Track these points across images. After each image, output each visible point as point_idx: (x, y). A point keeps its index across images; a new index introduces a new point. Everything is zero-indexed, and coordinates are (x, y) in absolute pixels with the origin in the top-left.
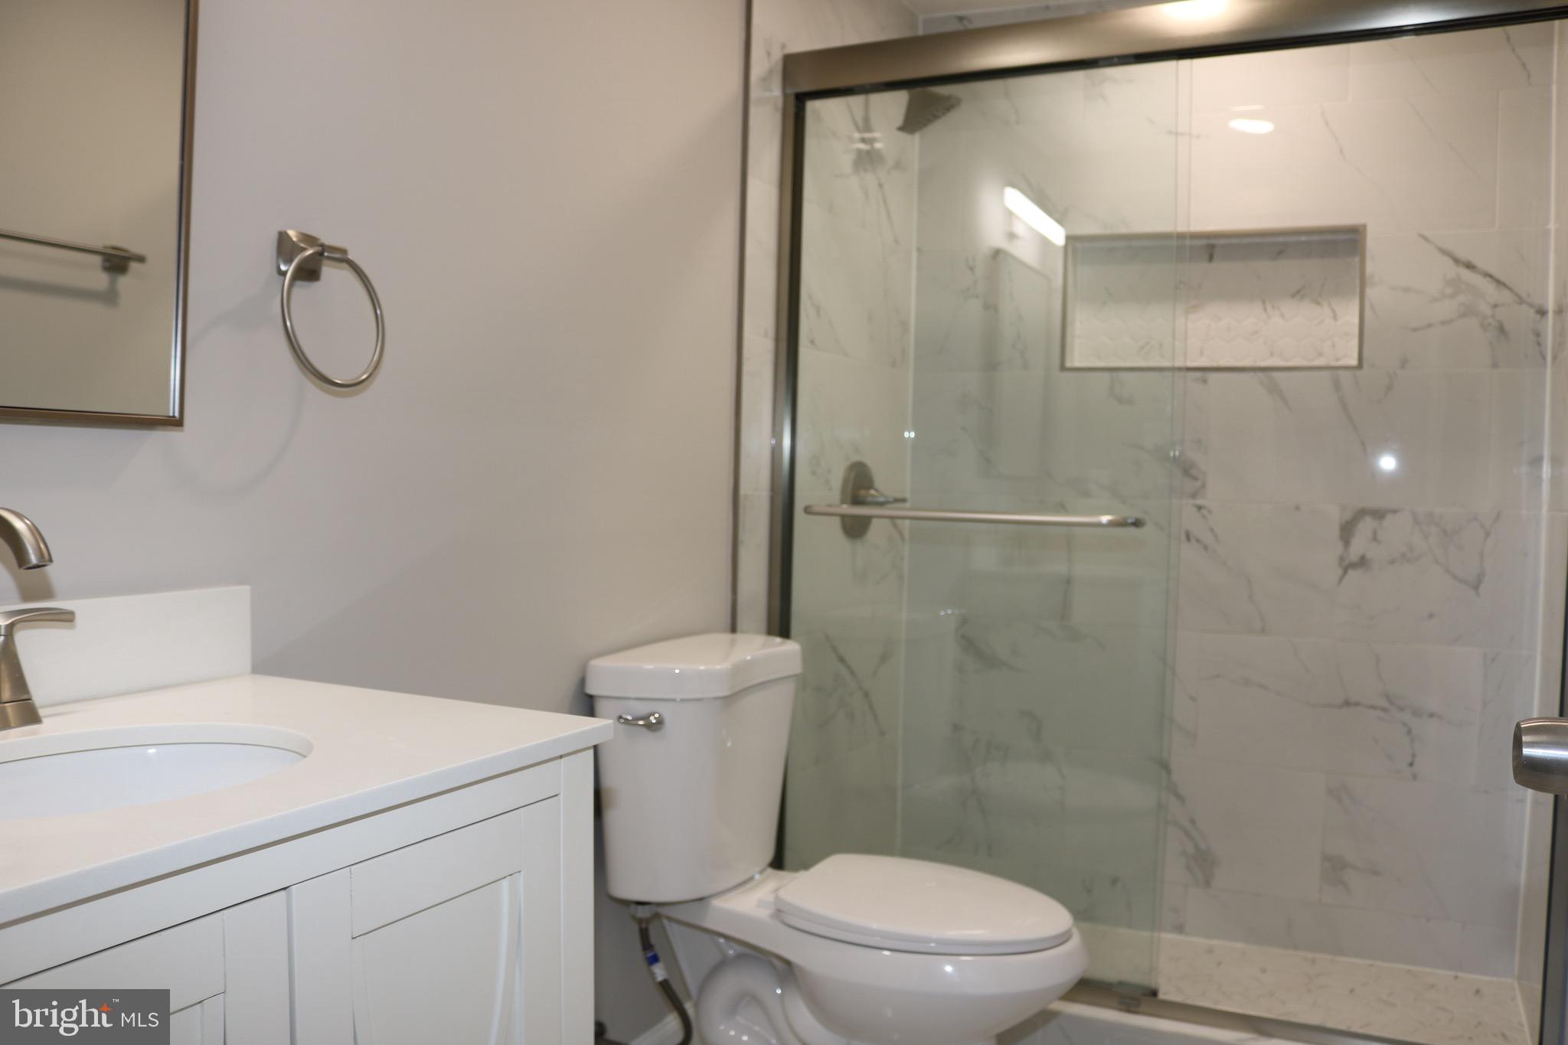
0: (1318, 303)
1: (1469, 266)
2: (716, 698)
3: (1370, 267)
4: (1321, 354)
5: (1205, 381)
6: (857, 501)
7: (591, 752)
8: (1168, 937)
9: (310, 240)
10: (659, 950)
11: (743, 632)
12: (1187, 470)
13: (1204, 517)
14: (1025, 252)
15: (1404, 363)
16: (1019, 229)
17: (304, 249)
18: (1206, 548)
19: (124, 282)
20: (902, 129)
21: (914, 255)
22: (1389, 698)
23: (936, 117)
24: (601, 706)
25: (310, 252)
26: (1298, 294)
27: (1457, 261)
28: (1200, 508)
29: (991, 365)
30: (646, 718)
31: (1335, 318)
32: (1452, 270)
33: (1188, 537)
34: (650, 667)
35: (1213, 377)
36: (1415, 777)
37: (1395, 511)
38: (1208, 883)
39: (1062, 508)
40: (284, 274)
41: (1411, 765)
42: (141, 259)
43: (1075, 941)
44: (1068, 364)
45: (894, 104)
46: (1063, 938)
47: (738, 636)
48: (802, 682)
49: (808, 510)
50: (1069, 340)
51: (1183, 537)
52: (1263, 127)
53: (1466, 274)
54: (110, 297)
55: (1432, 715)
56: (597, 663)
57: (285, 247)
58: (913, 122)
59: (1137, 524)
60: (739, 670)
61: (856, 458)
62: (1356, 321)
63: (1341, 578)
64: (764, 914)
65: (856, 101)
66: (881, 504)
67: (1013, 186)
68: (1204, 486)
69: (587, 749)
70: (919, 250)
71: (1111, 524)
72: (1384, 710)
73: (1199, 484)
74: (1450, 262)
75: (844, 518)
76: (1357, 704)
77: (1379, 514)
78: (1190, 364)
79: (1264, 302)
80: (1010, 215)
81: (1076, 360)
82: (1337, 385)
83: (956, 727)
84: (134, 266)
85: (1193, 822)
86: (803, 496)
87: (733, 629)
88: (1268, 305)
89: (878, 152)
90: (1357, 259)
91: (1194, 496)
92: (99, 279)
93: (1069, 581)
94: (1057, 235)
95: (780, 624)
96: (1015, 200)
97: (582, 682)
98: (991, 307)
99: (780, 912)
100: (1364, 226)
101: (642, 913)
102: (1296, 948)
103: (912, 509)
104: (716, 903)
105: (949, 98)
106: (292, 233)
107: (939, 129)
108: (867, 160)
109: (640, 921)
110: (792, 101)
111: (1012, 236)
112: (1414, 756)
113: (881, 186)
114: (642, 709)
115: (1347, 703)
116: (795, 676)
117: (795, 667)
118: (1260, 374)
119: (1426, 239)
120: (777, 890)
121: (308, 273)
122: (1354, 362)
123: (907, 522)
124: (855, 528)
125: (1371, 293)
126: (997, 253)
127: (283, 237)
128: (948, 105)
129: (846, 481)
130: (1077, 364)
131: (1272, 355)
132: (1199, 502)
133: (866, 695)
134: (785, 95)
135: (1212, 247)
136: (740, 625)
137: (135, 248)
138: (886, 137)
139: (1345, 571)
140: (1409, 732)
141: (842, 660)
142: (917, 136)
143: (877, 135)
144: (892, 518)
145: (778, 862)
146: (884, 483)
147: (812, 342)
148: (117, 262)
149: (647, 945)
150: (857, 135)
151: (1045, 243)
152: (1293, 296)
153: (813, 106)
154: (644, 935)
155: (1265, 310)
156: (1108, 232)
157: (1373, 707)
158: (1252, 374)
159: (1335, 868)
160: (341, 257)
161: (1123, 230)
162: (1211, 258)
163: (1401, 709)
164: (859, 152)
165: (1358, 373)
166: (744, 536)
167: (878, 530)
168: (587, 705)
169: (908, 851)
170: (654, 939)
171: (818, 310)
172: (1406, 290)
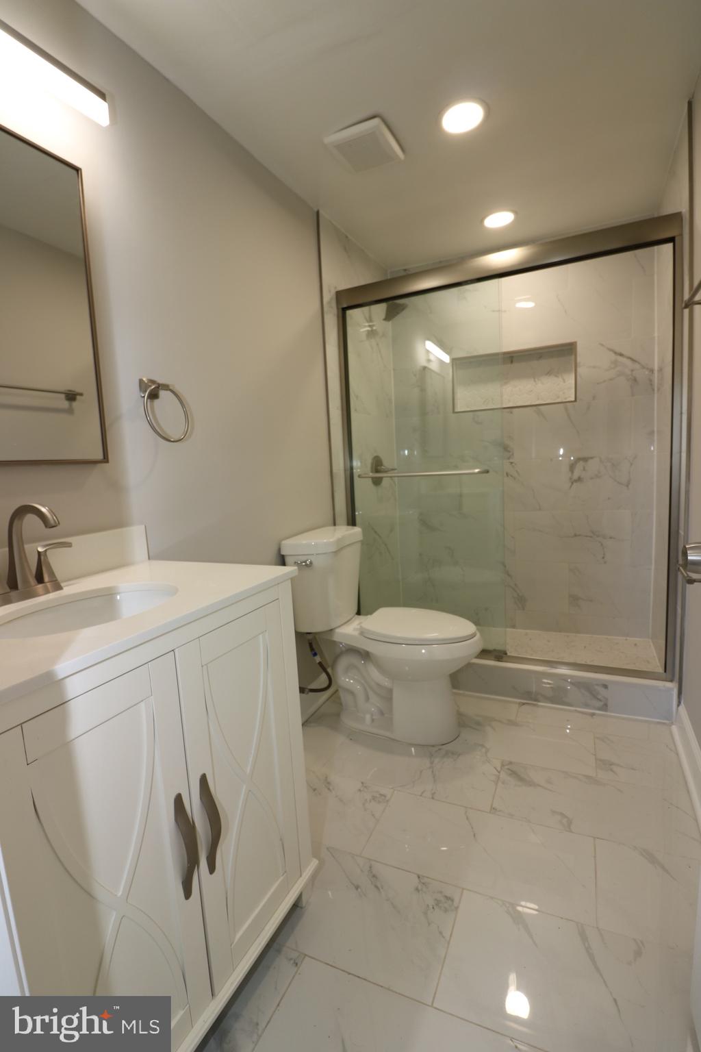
0: (556, 376)
1: (621, 355)
2: (332, 552)
3: (579, 359)
4: (558, 397)
5: (511, 413)
6: (377, 471)
7: (290, 581)
8: (509, 630)
9: (153, 382)
10: (316, 651)
11: (338, 525)
12: (506, 448)
13: (513, 466)
14: (434, 366)
15: (594, 398)
16: (432, 358)
17: (151, 386)
18: (515, 479)
19: (75, 404)
20: (385, 319)
21: (392, 372)
22: (593, 532)
23: (398, 313)
24: (288, 560)
25: (153, 387)
26: (549, 373)
27: (615, 353)
28: (512, 463)
29: (424, 413)
30: (305, 562)
31: (564, 382)
32: (613, 357)
33: (507, 474)
34: (304, 542)
35: (514, 410)
36: (605, 563)
37: (592, 458)
38: (524, 609)
39: (456, 468)
40: (144, 397)
41: (603, 558)
42: (81, 394)
43: (478, 635)
44: (456, 410)
45: (380, 309)
46: (473, 636)
47: (337, 527)
48: (362, 542)
49: (359, 476)
50: (456, 401)
51: (505, 474)
52: (531, 305)
53: (620, 359)
54: (70, 411)
55: (611, 538)
56: (283, 542)
57: (142, 386)
58: (389, 316)
59: (487, 472)
60: (339, 541)
61: (375, 455)
62: (573, 382)
63: (571, 487)
64: (356, 633)
65: (365, 309)
66: (386, 472)
67: (429, 339)
68: (513, 454)
69: (288, 580)
70: (394, 370)
71: (479, 473)
72: (591, 537)
73: (511, 453)
74: (613, 355)
75: (373, 478)
76: (580, 535)
77: (585, 460)
78: (505, 406)
79: (534, 378)
80: (428, 352)
81: (458, 409)
82: (566, 409)
83: (420, 555)
84: (78, 397)
85: (516, 585)
86: (356, 472)
87: (335, 524)
88: (536, 380)
89: (375, 330)
90: (573, 357)
91: (509, 458)
92: (66, 404)
93: (461, 496)
94: (446, 359)
95: (352, 522)
96: (430, 345)
97: (279, 550)
98: (423, 390)
99: (363, 633)
100: (576, 343)
101: (310, 637)
102: (560, 631)
103: (398, 473)
104: (338, 630)
105: (403, 304)
106: (144, 379)
107: (399, 318)
108: (372, 334)
109: (309, 640)
110: (340, 310)
111: (429, 361)
112: (604, 554)
113: (378, 344)
114: (304, 558)
115: (575, 535)
116: (360, 541)
117: (360, 537)
118: (535, 408)
119: (602, 345)
120: (361, 623)
121: (154, 396)
122: (573, 399)
123: (396, 478)
124: (377, 482)
125: (579, 370)
126: (425, 368)
127: (141, 381)
128: (403, 307)
129: (372, 464)
130: (459, 410)
131: (538, 399)
132: (511, 461)
133: (386, 545)
134: (338, 308)
135: (512, 357)
136: (337, 522)
137: (78, 390)
138: (379, 324)
139: (572, 483)
140: (602, 545)
141: (376, 532)
142: (391, 322)
143: (374, 323)
144: (391, 477)
145: (359, 613)
146: (387, 463)
147: (356, 410)
148: (71, 396)
149: (312, 649)
150: (367, 324)
151: (441, 362)
152: (546, 374)
153: (349, 313)
154: (311, 645)
155: (535, 381)
156: (469, 355)
157: (587, 536)
158: (530, 408)
159: (574, 599)
160: (166, 387)
161: (475, 354)
162: (512, 362)
163: (598, 536)
164: (368, 331)
165: (575, 403)
166: (336, 488)
167: (385, 482)
168: (282, 561)
169: (406, 604)
170: (314, 646)
171: (357, 397)
172: (594, 367)
